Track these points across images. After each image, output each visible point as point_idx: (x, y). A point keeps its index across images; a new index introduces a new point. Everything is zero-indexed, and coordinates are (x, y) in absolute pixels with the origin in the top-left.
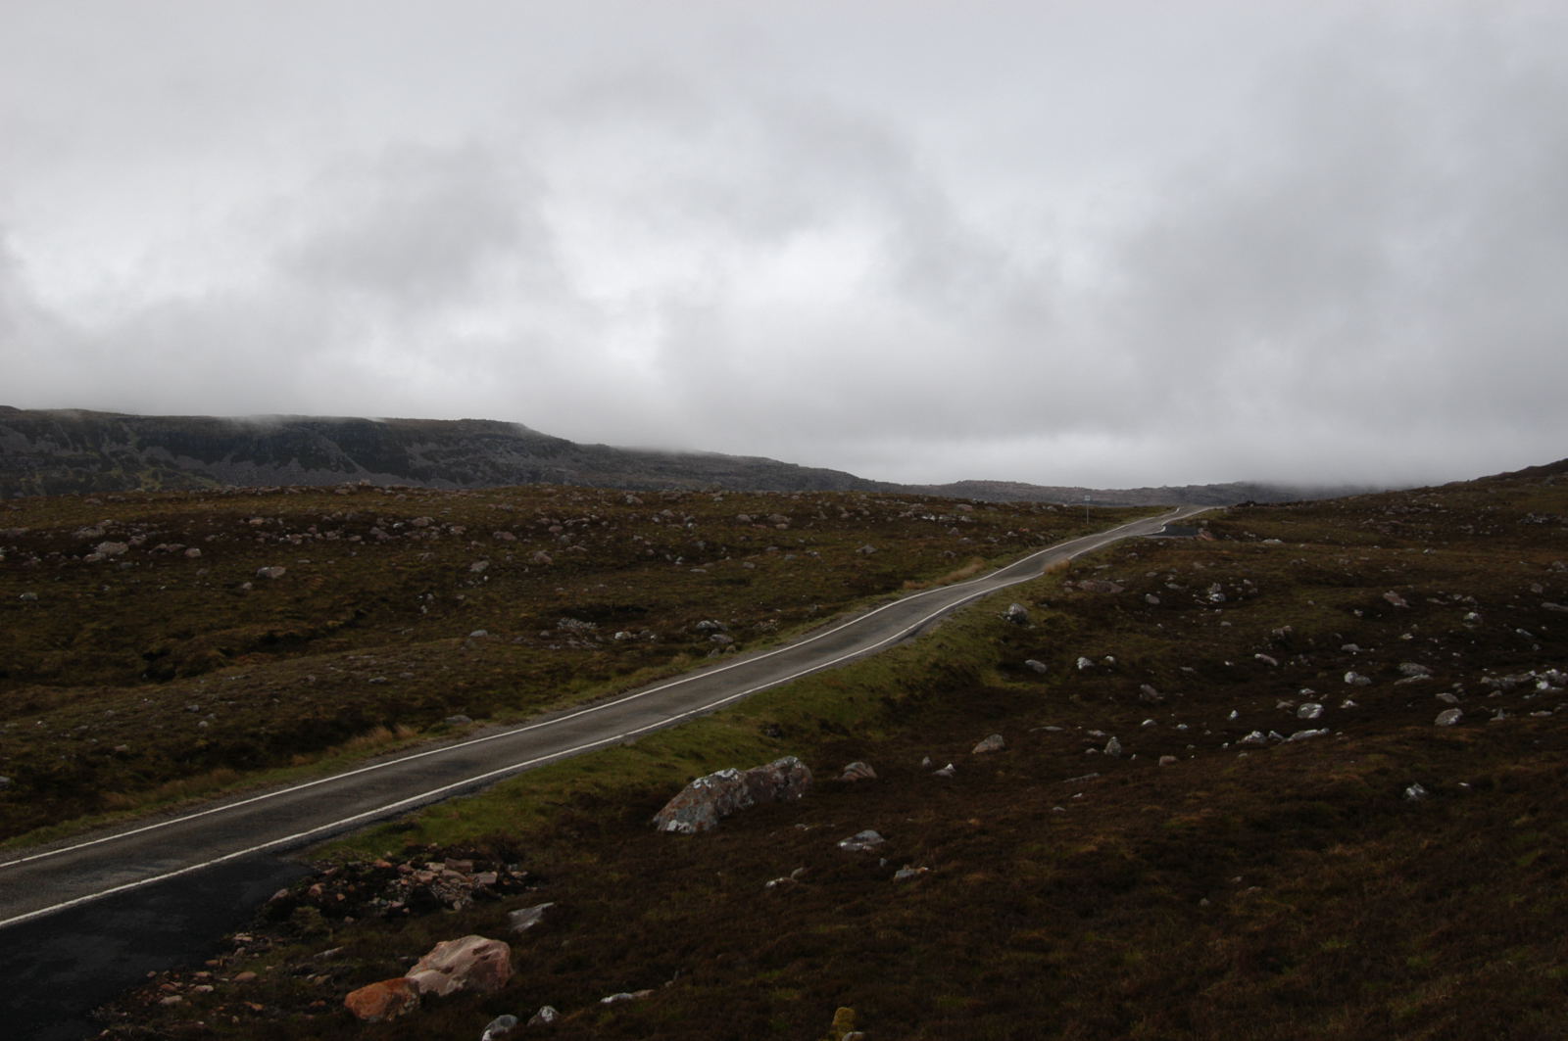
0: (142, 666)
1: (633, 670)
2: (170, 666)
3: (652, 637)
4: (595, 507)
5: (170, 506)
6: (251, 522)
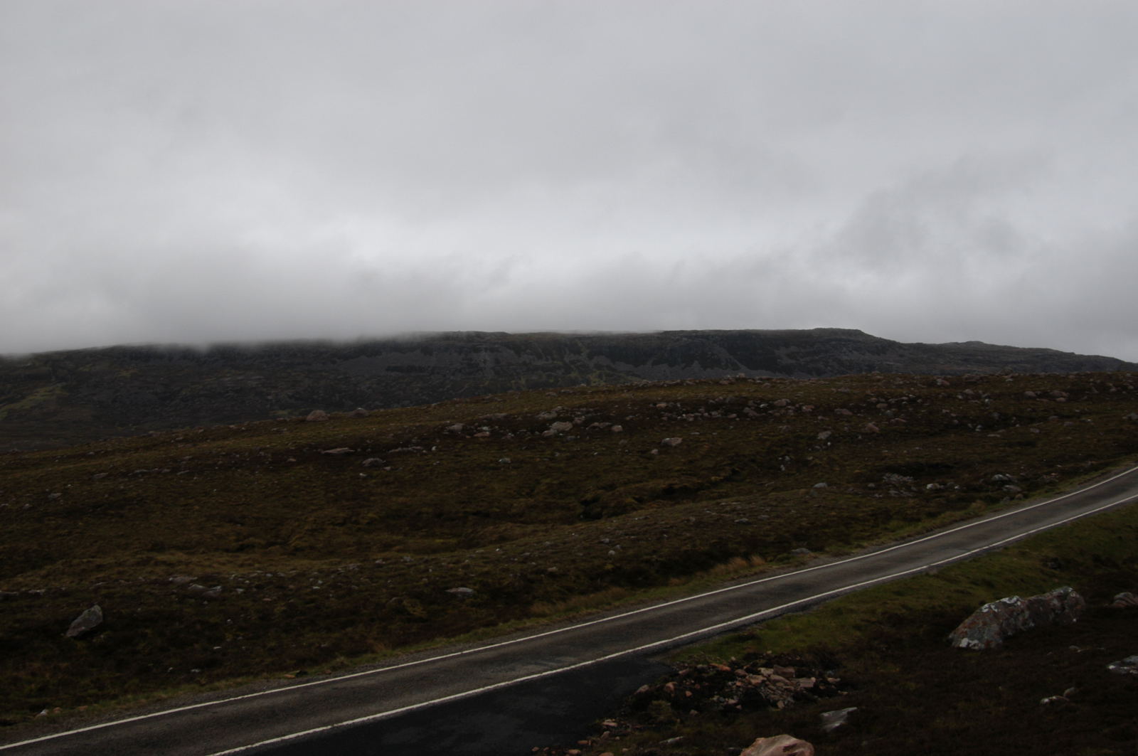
0: (580, 510)
1: (939, 513)
2: (599, 510)
3: (956, 487)
4: (912, 389)
5: (603, 396)
6: (658, 406)
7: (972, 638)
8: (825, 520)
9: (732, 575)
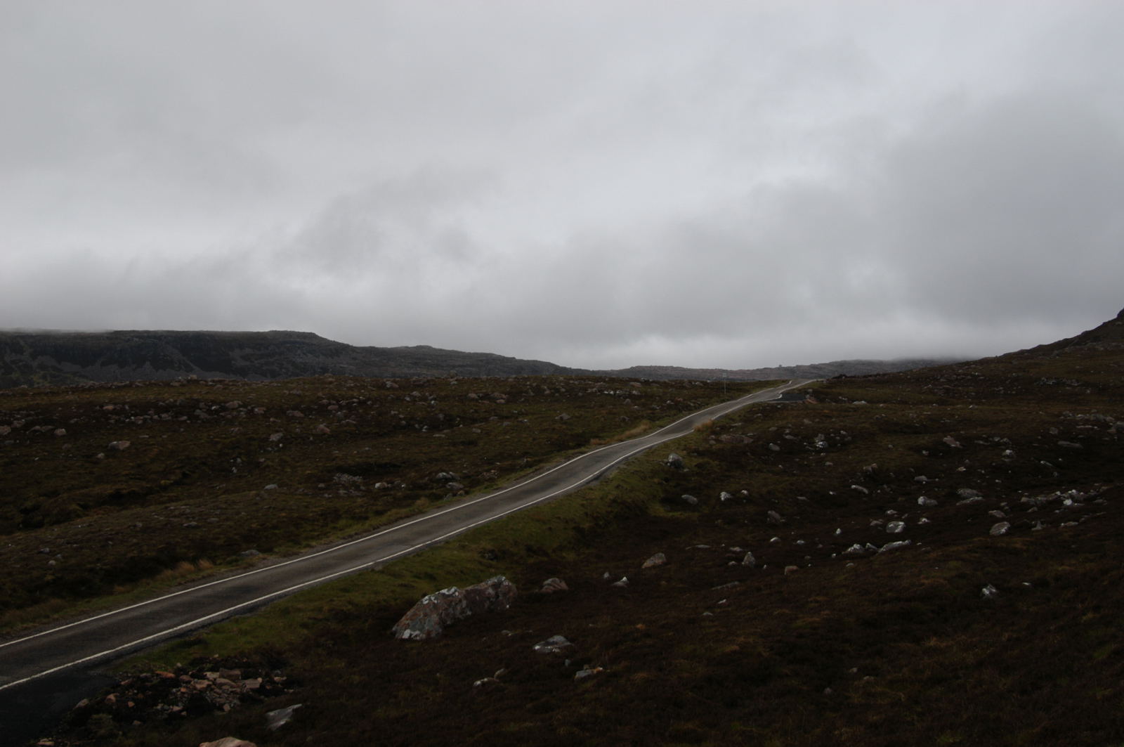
0: (19, 518)
1: (386, 511)
2: (40, 518)
3: (403, 486)
4: (363, 391)
5: (45, 398)
6: (105, 408)
7: (413, 629)
8: (275, 521)
9: (179, 580)
